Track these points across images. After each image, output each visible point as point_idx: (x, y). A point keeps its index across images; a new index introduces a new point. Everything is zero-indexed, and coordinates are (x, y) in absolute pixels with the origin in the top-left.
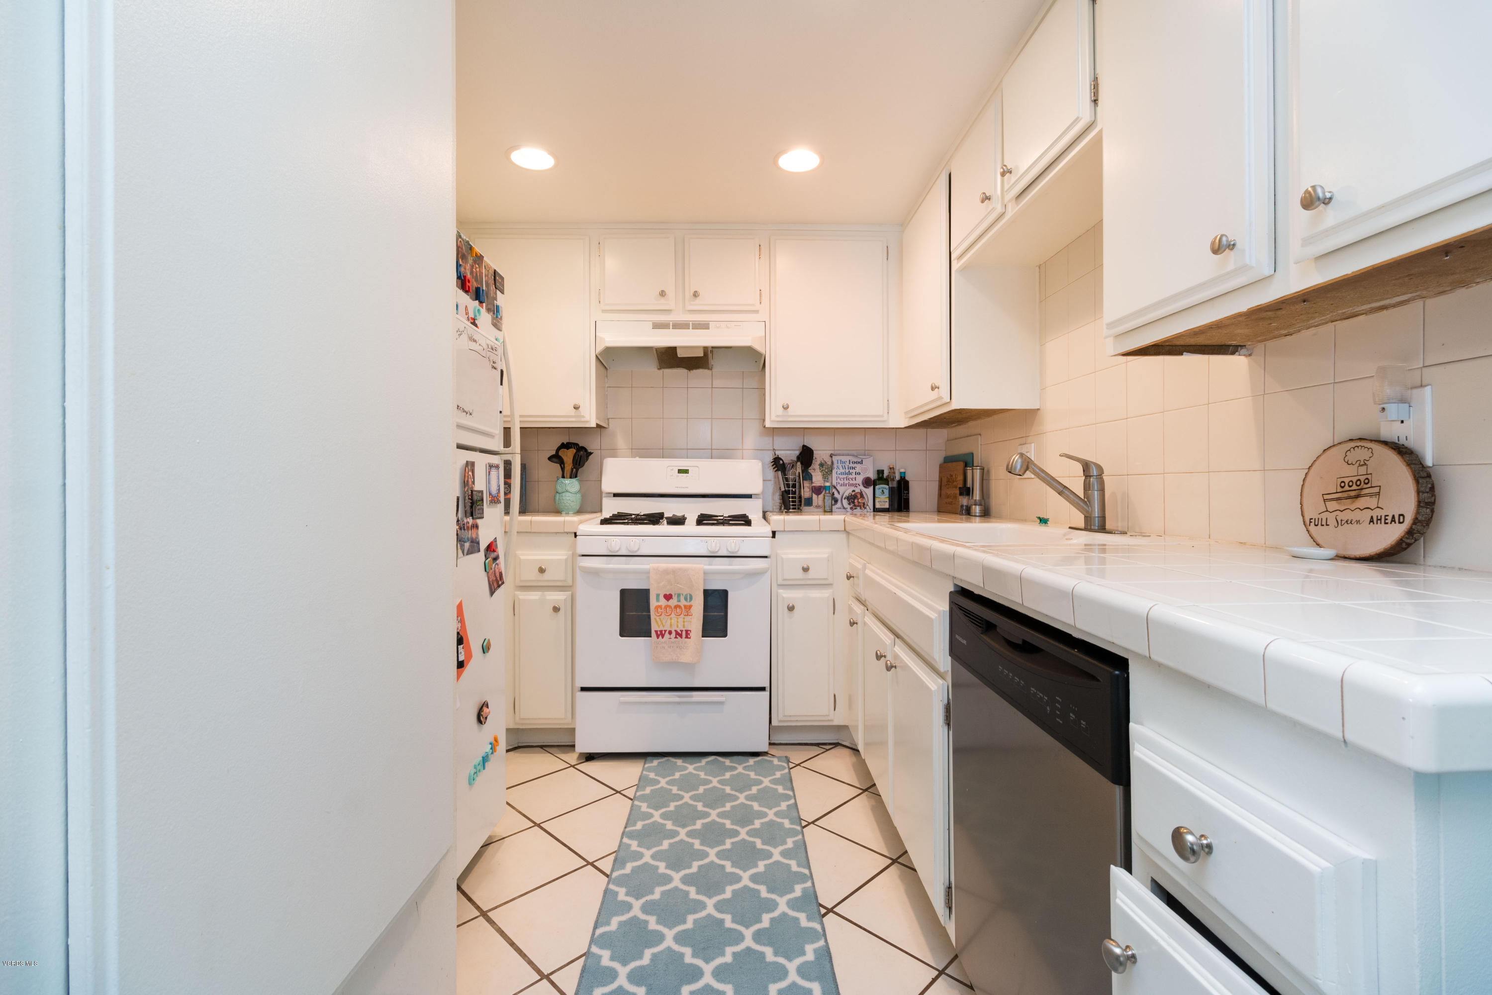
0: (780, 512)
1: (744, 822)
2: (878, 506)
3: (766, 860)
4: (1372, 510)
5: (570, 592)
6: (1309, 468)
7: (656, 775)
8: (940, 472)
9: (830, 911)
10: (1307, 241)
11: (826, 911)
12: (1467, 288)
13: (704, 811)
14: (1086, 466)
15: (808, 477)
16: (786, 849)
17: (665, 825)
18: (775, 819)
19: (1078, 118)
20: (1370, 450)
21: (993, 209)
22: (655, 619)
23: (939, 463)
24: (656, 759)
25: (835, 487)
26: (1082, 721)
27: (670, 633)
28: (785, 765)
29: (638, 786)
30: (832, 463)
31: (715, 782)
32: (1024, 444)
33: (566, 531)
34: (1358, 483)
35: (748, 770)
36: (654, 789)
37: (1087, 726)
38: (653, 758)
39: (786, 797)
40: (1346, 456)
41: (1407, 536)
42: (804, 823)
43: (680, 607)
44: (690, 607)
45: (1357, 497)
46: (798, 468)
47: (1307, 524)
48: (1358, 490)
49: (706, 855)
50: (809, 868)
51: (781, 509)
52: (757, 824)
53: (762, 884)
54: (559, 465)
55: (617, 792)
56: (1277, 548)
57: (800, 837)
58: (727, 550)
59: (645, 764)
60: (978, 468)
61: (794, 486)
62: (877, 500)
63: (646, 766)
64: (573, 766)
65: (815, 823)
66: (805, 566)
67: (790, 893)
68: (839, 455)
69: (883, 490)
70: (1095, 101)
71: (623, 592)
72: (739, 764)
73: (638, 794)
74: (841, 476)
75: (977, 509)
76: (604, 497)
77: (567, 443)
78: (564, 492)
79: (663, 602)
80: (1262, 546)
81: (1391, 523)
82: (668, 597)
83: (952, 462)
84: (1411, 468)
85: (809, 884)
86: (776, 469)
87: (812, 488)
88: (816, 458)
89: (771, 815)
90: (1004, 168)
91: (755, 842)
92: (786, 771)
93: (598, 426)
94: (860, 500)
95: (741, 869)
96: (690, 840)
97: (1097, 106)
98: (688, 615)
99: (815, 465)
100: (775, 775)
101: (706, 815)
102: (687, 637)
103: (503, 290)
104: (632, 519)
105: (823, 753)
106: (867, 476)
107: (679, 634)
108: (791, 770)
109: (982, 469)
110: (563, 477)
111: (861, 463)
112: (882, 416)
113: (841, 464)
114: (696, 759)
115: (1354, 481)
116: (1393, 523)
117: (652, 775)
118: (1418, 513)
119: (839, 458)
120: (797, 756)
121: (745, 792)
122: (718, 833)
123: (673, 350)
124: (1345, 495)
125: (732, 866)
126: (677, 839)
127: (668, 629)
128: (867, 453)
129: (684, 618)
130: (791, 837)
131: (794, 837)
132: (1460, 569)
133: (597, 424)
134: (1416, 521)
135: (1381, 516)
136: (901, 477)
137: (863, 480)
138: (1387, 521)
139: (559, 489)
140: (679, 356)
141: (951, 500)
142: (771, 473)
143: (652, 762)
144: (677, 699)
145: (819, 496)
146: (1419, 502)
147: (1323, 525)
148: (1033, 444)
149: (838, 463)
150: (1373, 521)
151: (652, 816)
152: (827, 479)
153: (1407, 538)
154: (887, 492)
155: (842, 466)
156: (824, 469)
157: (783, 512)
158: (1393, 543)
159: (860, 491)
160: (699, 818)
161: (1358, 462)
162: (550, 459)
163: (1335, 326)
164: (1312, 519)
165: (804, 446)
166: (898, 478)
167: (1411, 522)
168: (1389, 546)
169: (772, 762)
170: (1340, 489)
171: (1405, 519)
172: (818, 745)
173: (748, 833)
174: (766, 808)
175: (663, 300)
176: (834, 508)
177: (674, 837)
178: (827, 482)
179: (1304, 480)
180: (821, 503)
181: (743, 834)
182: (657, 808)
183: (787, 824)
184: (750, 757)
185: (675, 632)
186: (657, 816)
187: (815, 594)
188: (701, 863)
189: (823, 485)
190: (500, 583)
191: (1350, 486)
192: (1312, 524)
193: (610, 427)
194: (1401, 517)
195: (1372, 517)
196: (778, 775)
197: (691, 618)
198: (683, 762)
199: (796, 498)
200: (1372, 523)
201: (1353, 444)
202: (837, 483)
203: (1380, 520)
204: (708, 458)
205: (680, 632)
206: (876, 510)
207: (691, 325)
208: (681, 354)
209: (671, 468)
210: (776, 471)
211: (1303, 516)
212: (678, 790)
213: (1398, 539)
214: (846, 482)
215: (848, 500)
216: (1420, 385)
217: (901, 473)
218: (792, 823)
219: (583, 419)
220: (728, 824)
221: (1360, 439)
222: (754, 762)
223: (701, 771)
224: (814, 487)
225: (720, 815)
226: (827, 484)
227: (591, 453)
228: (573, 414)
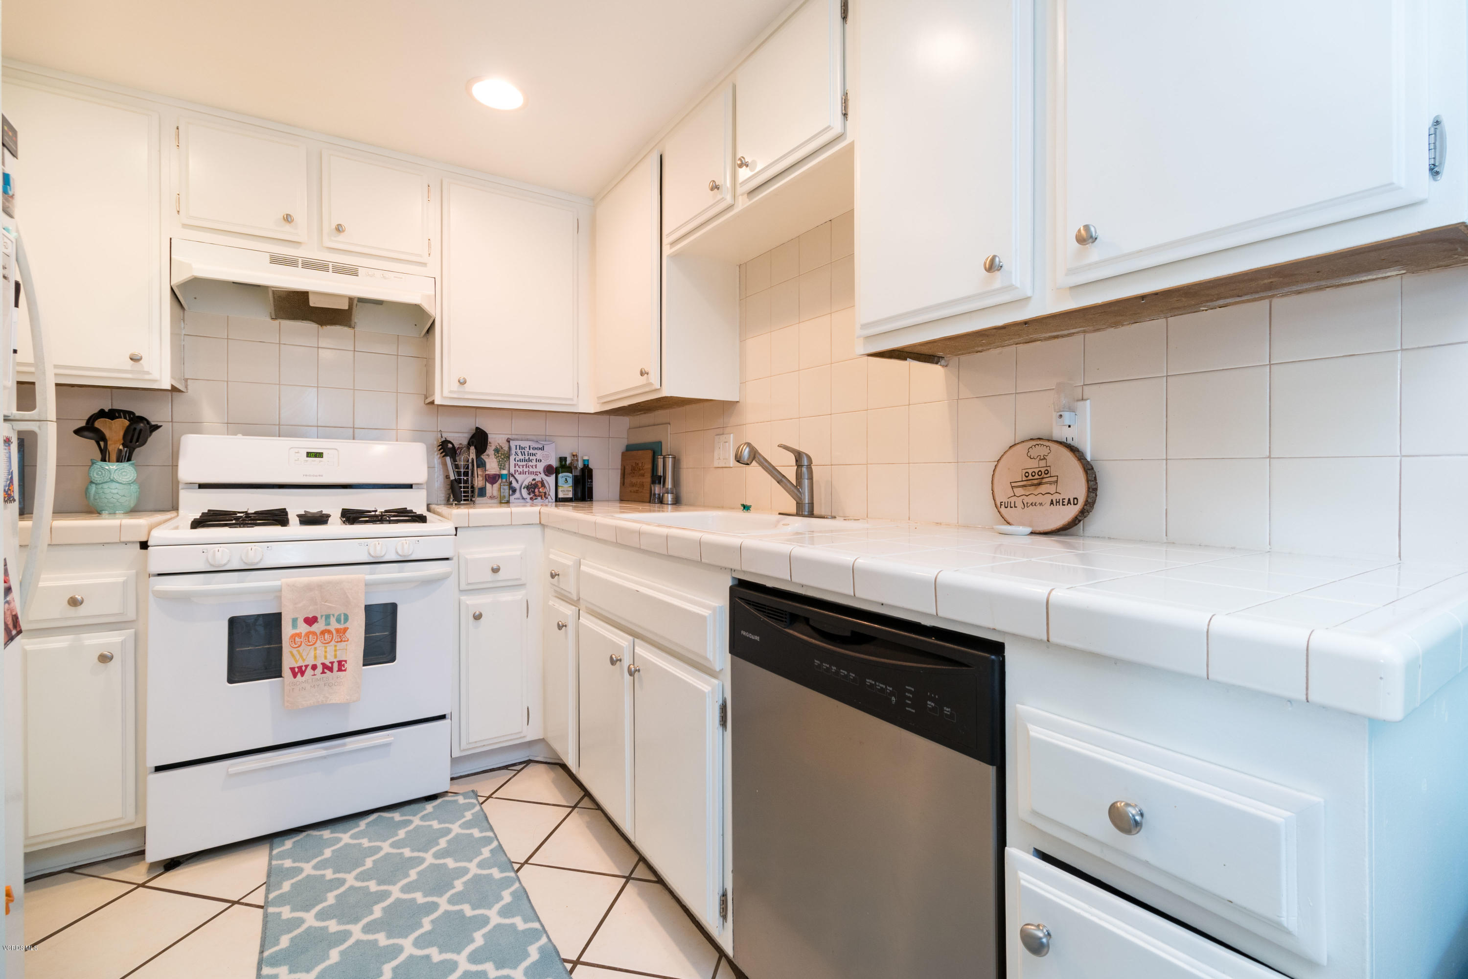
0: (448, 503)
1: (440, 888)
2: (561, 495)
3: (482, 928)
4: (1052, 495)
5: (133, 630)
6: (998, 461)
7: (294, 861)
8: (622, 460)
9: (576, 963)
10: (1071, 272)
11: (572, 965)
12: (1115, 328)
13: (381, 891)
14: (799, 456)
15: (482, 464)
16: (503, 906)
17: (327, 927)
18: (480, 872)
19: (829, 127)
20: (1048, 448)
21: (723, 199)
22: (291, 652)
23: (621, 452)
24: (288, 839)
25: (513, 476)
26: (945, 708)
27: (314, 667)
28: (474, 801)
29: (268, 885)
30: (510, 448)
31: (386, 848)
32: (721, 435)
33: (123, 539)
34: (1040, 473)
35: (429, 820)
36: (297, 882)
37: (953, 712)
38: (283, 838)
39: (487, 841)
40: (1029, 452)
41: (1080, 514)
42: (516, 866)
43: (329, 632)
44: (346, 630)
45: (1040, 484)
46: (471, 454)
47: (998, 506)
48: (1039, 479)
49: (399, 949)
50: (539, 921)
51: (448, 500)
52: (459, 885)
53: (486, 962)
54: (93, 442)
55: (234, 903)
56: (968, 526)
57: (517, 885)
58: (397, 553)
59: (271, 850)
60: (670, 456)
61: (466, 474)
62: (560, 489)
63: (275, 852)
64: (143, 885)
65: (529, 862)
66: (495, 567)
67: (525, 959)
68: (517, 440)
69: (566, 479)
70: (845, 115)
71: (233, 623)
72: (414, 815)
73: (271, 896)
74: (519, 463)
75: (669, 498)
76: (182, 489)
77: (110, 410)
78: (107, 482)
79: (303, 628)
80: (956, 526)
81: (1067, 505)
82: (311, 621)
83: (638, 450)
84: (1081, 462)
85: (544, 940)
86: (444, 454)
87: (486, 477)
88: (490, 443)
89: (473, 868)
90: (743, 160)
91: (462, 910)
92: (478, 808)
93: (174, 389)
94: (540, 490)
95: (453, 952)
96: (371, 937)
97: (847, 120)
98: (341, 641)
99: (490, 450)
100: (464, 817)
101: (385, 895)
102: (340, 670)
103: (16, 151)
104: (237, 519)
105: (514, 776)
106: (549, 463)
107: (327, 668)
108: (482, 805)
109: (674, 458)
110: (103, 460)
111: (542, 449)
112: (572, 399)
113: (520, 449)
114: (351, 823)
115: (1037, 472)
116: (1069, 504)
117: (288, 863)
118: (1088, 496)
119: (518, 443)
120: (485, 786)
121: (431, 848)
122: (409, 914)
123: (303, 296)
124: (1029, 483)
125: (441, 952)
126: (350, 942)
127: (311, 662)
128: (549, 439)
129: (336, 646)
130: (507, 889)
131: (510, 887)
132: (1109, 538)
133: (172, 386)
134: (1086, 504)
135: (1059, 500)
136: (584, 465)
137: (544, 468)
138: (1064, 503)
139: (96, 476)
140: (312, 304)
141: (637, 489)
142: (437, 459)
143: (283, 845)
144: (324, 753)
145: (494, 485)
146: (1089, 488)
147: (1012, 507)
148: (732, 435)
149: (516, 449)
150: (1053, 504)
151: (301, 921)
152: (504, 466)
153: (1080, 516)
154: (570, 481)
155: (521, 452)
156: (500, 455)
157: (452, 504)
158: (1070, 520)
159: (541, 480)
160: (376, 903)
161: (1039, 457)
162: (78, 432)
163: (1016, 348)
164: (1002, 502)
165: (477, 429)
166: (580, 465)
167: (1083, 504)
168: (1067, 522)
169: (456, 801)
170: (1024, 478)
171: (1079, 501)
172: (506, 767)
173: (451, 901)
174: (465, 861)
175: (287, 227)
176: (512, 498)
177: (345, 941)
178: (504, 469)
179: (994, 471)
180: (495, 493)
181: (444, 904)
182: (307, 908)
183: (496, 873)
184: (427, 803)
185: (321, 666)
186: (310, 919)
187: (506, 597)
188: (394, 963)
189: (498, 473)
190: (14, 632)
191: (1033, 476)
192: (1003, 507)
193: (189, 391)
194: (1075, 500)
195: (1052, 500)
196: (468, 815)
197: (346, 645)
198: (332, 833)
199: (468, 489)
200: (1052, 505)
201: (1034, 443)
202: (515, 471)
203: (1059, 502)
204: (350, 439)
205: (330, 665)
206: (557, 500)
207: (331, 267)
208: (313, 302)
209: (297, 450)
210: (443, 456)
211: (994, 500)
212: (334, 873)
213: (1073, 517)
214: (526, 470)
215: (528, 490)
216: (1081, 398)
217: (584, 461)
218: (502, 871)
219: (147, 377)
220: (419, 898)
221: (1040, 439)
222: (434, 807)
223: (363, 838)
224: (488, 475)
225: (405, 889)
226: (505, 472)
227: (157, 427)
228: (129, 368)
